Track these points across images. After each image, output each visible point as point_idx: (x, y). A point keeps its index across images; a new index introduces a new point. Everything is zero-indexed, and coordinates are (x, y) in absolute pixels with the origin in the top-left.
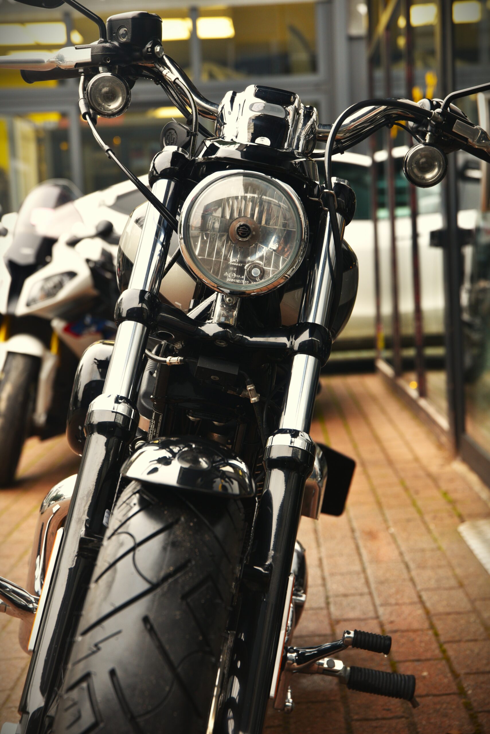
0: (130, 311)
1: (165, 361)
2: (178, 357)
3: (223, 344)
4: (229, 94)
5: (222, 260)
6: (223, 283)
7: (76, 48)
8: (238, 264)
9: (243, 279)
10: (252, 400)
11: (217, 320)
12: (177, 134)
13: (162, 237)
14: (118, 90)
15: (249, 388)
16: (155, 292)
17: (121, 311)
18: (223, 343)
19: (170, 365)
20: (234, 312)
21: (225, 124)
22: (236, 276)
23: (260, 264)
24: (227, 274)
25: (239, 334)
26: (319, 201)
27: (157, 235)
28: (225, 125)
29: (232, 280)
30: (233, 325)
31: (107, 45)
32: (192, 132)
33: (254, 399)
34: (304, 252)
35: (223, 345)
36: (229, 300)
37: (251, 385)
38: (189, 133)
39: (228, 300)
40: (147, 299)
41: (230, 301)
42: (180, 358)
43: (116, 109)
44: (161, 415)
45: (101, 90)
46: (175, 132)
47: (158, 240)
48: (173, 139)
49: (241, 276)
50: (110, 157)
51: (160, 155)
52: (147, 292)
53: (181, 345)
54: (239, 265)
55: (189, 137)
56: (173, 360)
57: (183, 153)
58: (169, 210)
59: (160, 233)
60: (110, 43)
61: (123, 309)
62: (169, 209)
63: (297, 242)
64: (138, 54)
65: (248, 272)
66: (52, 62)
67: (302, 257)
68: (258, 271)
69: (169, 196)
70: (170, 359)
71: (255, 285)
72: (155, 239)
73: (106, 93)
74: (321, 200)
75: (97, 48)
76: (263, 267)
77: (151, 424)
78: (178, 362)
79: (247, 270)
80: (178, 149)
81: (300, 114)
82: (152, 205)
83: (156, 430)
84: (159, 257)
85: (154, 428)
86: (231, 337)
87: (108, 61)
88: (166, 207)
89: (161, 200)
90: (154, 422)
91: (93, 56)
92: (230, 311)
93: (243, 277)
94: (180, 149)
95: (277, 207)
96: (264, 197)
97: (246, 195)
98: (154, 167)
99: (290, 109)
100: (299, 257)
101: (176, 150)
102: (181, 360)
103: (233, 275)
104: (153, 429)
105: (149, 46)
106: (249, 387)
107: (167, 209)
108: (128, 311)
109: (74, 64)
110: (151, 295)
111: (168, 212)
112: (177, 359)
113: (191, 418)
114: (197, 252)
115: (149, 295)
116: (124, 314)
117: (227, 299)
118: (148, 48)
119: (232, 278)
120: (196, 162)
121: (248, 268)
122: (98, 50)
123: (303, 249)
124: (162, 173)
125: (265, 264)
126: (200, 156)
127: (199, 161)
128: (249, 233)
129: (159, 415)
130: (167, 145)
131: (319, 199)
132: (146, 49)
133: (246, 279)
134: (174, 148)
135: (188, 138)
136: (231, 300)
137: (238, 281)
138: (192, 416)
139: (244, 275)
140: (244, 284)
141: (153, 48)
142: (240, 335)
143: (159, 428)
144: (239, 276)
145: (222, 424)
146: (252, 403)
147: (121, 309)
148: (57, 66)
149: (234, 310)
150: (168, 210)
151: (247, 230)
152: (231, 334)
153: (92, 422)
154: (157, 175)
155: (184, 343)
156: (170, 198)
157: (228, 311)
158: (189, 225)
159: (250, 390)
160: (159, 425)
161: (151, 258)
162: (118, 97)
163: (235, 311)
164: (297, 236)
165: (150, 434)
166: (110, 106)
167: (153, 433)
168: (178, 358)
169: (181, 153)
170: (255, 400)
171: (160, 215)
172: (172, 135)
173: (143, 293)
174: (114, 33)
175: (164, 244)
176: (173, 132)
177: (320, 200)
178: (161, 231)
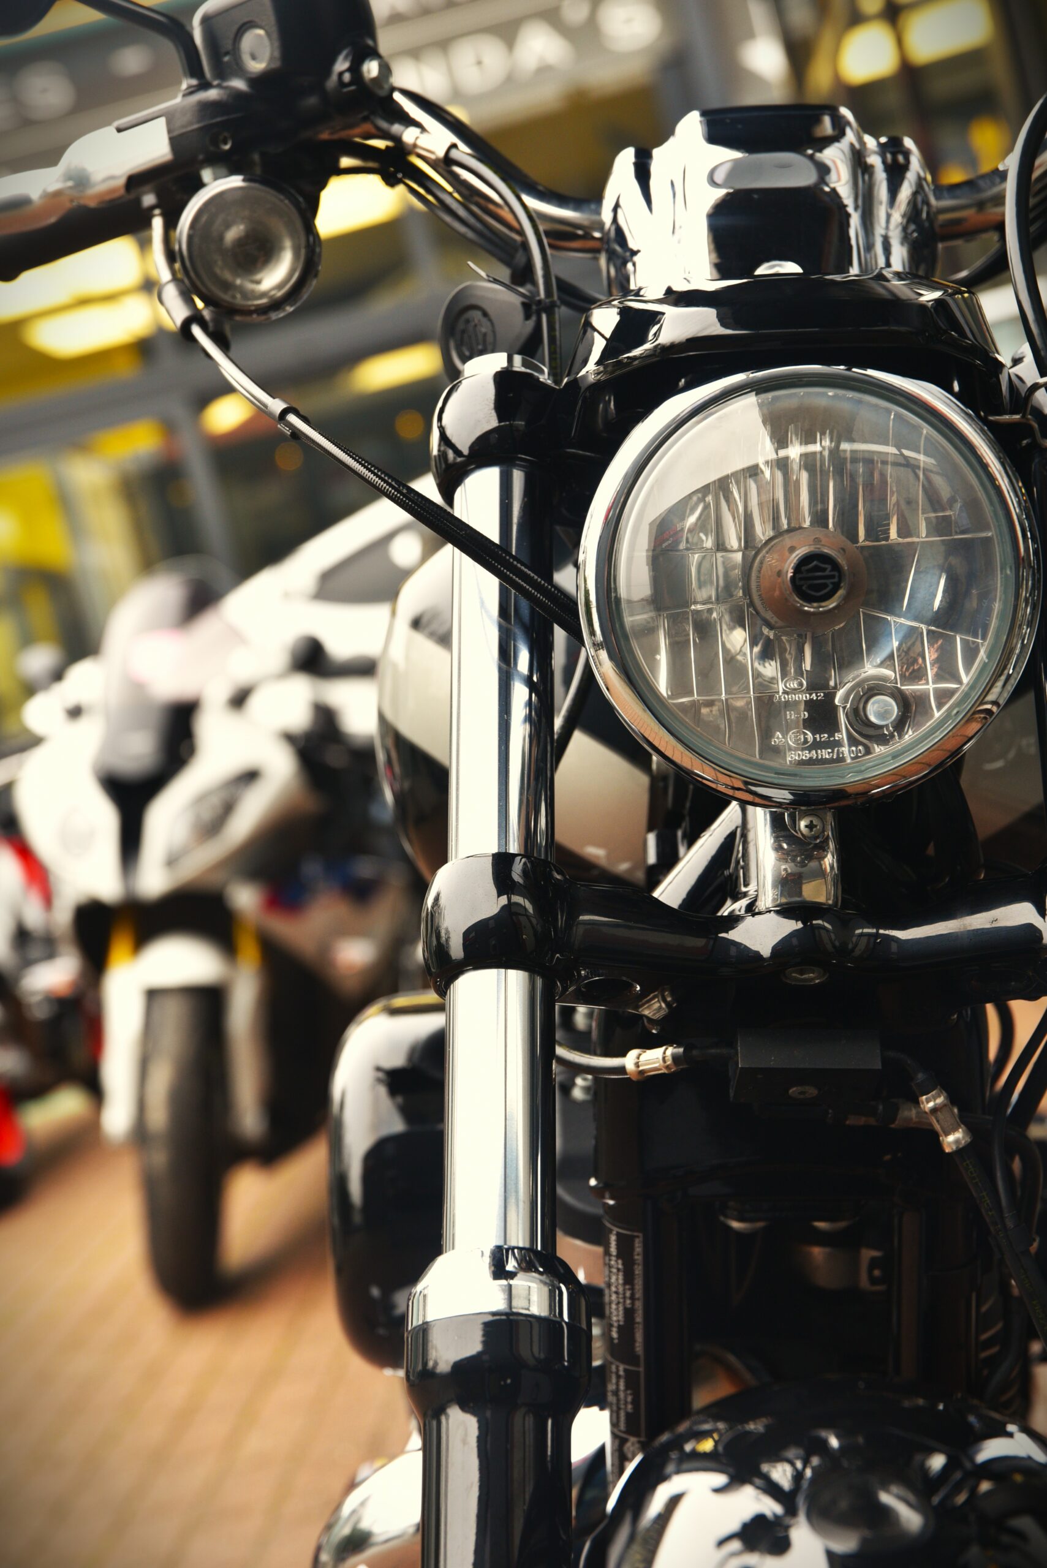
0: (473, 934)
1: (622, 1070)
2: (664, 1048)
3: (813, 977)
4: (626, 158)
5: (752, 693)
6: (776, 773)
7: (119, 130)
8: (811, 694)
9: (839, 744)
10: (949, 1144)
11: (774, 900)
12: (490, 320)
13: (523, 660)
14: (277, 226)
15: (931, 1104)
16: (544, 844)
17: (443, 939)
18: (813, 974)
19: (640, 1078)
20: (826, 860)
21: (634, 253)
22: (815, 739)
23: (885, 679)
24: (780, 736)
25: (863, 928)
26: (1024, 421)
27: (506, 655)
28: (636, 258)
29: (806, 755)
30: (830, 902)
31: (212, 94)
32: (540, 302)
33: (953, 1139)
34: (1033, 609)
35: (813, 979)
36: (810, 826)
37: (934, 1093)
38: (530, 308)
39: (806, 826)
40: (521, 881)
41: (814, 829)
42: (670, 1051)
43: (279, 286)
44: (638, 1237)
45: (221, 238)
46: (485, 314)
47: (512, 671)
48: (480, 337)
49: (831, 735)
50: (296, 434)
51: (455, 397)
52: (514, 856)
53: (663, 1005)
54: (814, 696)
55: (534, 318)
56: (648, 1062)
57: (528, 371)
58: (526, 561)
59: (515, 646)
60: (219, 86)
61: (449, 929)
62: (525, 558)
63: (1008, 572)
64: (312, 101)
65: (849, 714)
66: (57, 194)
67: (1030, 624)
68: (891, 705)
69: (515, 520)
70: (638, 1058)
71: (890, 758)
72: (500, 669)
73: (240, 242)
74: (1029, 417)
75: (183, 110)
76: (899, 686)
77: (610, 1272)
78: (667, 1067)
79: (844, 708)
80: (510, 360)
81: (872, 166)
82: (464, 556)
83: (632, 1289)
84: (528, 726)
85: (625, 1284)
86: (834, 946)
87: (226, 143)
88: (514, 553)
89: (493, 533)
90: (618, 1264)
91: (175, 142)
92: (810, 857)
93: (837, 736)
94: (518, 359)
95: (902, 469)
96: (845, 446)
97: (782, 453)
98: (444, 438)
99: (835, 156)
100: (1020, 626)
101: (505, 364)
102: (675, 1058)
103: (802, 737)
104: (621, 1289)
105: (341, 65)
106: (928, 1102)
107: (519, 561)
108: (466, 934)
109: (122, 181)
110: (531, 862)
111: (526, 570)
112: (661, 1058)
113: (735, 1225)
114: (662, 684)
115: (525, 864)
116: (456, 950)
117: (803, 824)
118: (341, 74)
119: (803, 750)
120: (583, 386)
121: (846, 699)
122: (188, 117)
123: (1030, 595)
124: (477, 448)
125: (902, 676)
126: (591, 366)
127: (592, 378)
128: (836, 580)
129: (631, 1239)
130: (465, 359)
131: (1023, 417)
132: (334, 77)
133: (853, 741)
134: (497, 361)
135: (531, 324)
136: (816, 826)
137: (825, 754)
138: (740, 1219)
139: (838, 730)
140: (849, 761)
141: (355, 69)
142: (866, 930)
143: (639, 1283)
144: (826, 735)
145: (842, 1224)
146: (949, 1154)
147: (443, 934)
148: (72, 201)
149: (824, 850)
150: (523, 564)
151: (827, 573)
152: (833, 936)
153: (431, 1364)
154: (459, 460)
155: (672, 995)
156: (520, 525)
157: (802, 861)
158: (618, 600)
159: (934, 1110)
160: (638, 1270)
161: (504, 737)
162: (281, 249)
163: (826, 856)
164: (1000, 553)
165: (614, 1306)
166: (259, 282)
167: (624, 1302)
168: (664, 1053)
169: (523, 369)
170: (957, 1141)
171: (501, 585)
172: (476, 326)
173: (502, 862)
174: (227, 53)
175: (535, 679)
176: (476, 315)
177: (1028, 419)
178: (515, 640)
